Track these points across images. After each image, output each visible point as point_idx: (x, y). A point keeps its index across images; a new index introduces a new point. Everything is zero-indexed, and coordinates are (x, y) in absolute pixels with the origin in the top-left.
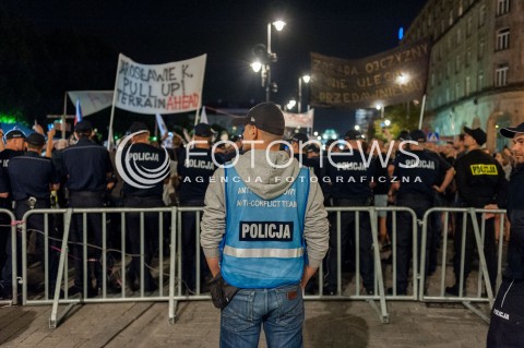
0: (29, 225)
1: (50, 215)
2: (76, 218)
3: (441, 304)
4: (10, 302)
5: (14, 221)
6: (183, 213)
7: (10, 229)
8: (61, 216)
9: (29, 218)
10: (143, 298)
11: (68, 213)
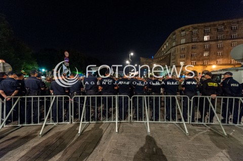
0: (74, 100)
1: (80, 97)
2: (88, 98)
3: (197, 125)
4: (68, 123)
5: (70, 99)
6: (119, 97)
7: (69, 101)
8: (84, 98)
9: (74, 98)
10: (107, 122)
11: (86, 97)
